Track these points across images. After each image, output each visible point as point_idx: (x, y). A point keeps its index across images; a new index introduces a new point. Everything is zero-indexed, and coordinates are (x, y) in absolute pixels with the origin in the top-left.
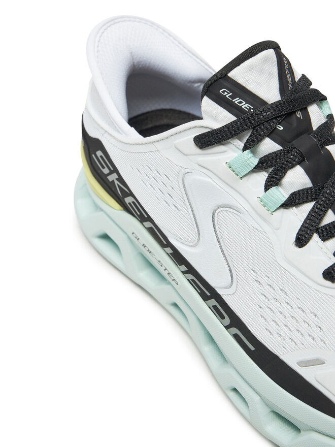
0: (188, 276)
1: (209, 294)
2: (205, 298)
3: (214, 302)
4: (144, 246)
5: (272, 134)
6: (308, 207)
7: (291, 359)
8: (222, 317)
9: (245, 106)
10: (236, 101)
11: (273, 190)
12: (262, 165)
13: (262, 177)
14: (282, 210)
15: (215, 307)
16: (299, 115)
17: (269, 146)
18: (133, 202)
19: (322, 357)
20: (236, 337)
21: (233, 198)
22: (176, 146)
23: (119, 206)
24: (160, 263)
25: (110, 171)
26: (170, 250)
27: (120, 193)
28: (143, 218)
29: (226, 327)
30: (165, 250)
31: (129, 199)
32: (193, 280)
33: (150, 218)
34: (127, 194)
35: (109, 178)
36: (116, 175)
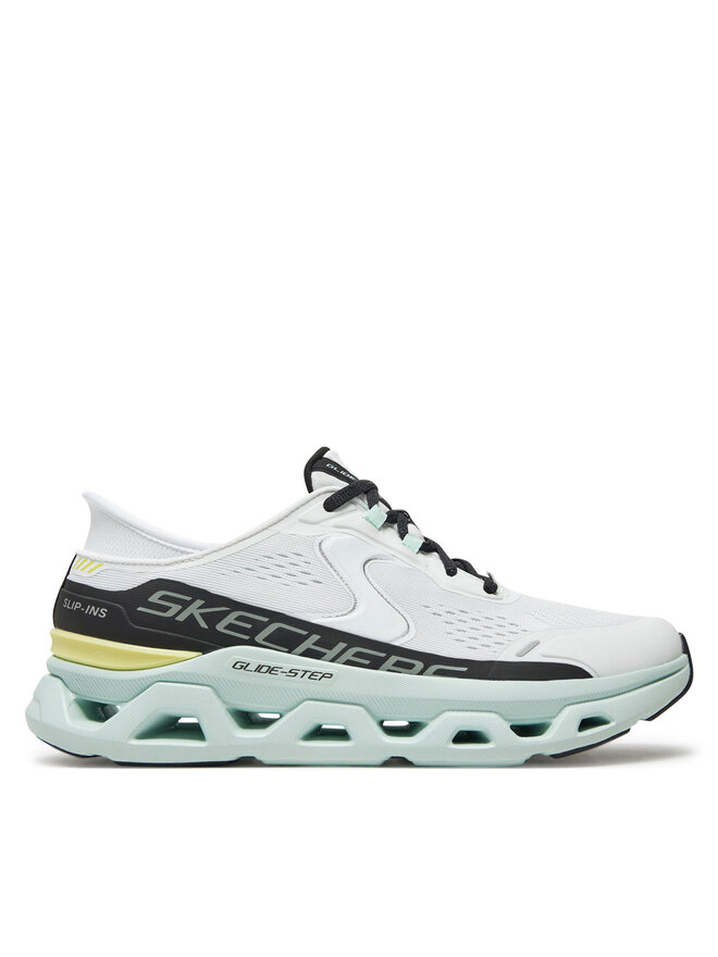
0: (348, 655)
1: (383, 655)
2: (375, 664)
3: (394, 659)
4: (259, 669)
8: (409, 667)
10: (343, 473)
12: (389, 520)
14: (421, 555)
15: (398, 664)
18: (239, 618)
20: (439, 673)
22: (302, 521)
23: (194, 654)
24: (293, 673)
25: (185, 605)
26: (316, 637)
27: (203, 625)
28: (258, 627)
29: (421, 673)
30: (302, 648)
31: (231, 618)
32: (357, 655)
33: (275, 616)
34: (224, 615)
35: (181, 618)
36: (200, 602)
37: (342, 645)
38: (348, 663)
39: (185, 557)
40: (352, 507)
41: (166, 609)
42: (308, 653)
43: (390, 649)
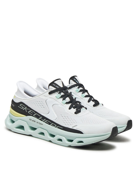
0: (46, 121)
1: (51, 123)
2: (49, 124)
3: (52, 124)
4: (33, 121)
5: (63, 92)
6: (70, 104)
7: (70, 127)
8: (54, 125)
9: (58, 87)
10: (56, 86)
11: (64, 100)
12: (62, 97)
13: (62, 99)
14: (66, 104)
15: (53, 125)
16: (66, 90)
17: (62, 94)
18: (31, 111)
19: (76, 125)
20: (58, 128)
21: (56, 103)
22: (44, 96)
23: (25, 116)
24: (37, 122)
25: (24, 107)
26: (41, 117)
27: (27, 111)
28: (34, 113)
29: (56, 127)
30: (39, 118)
31: (30, 111)
32: (47, 122)
33: (36, 112)
34: (29, 110)
35: (23, 109)
36: (26, 107)
37: (45, 119)
38: (46, 123)
39: (26, 99)
40: (54, 94)
41: (22, 107)
42: (40, 120)
43: (52, 122)
